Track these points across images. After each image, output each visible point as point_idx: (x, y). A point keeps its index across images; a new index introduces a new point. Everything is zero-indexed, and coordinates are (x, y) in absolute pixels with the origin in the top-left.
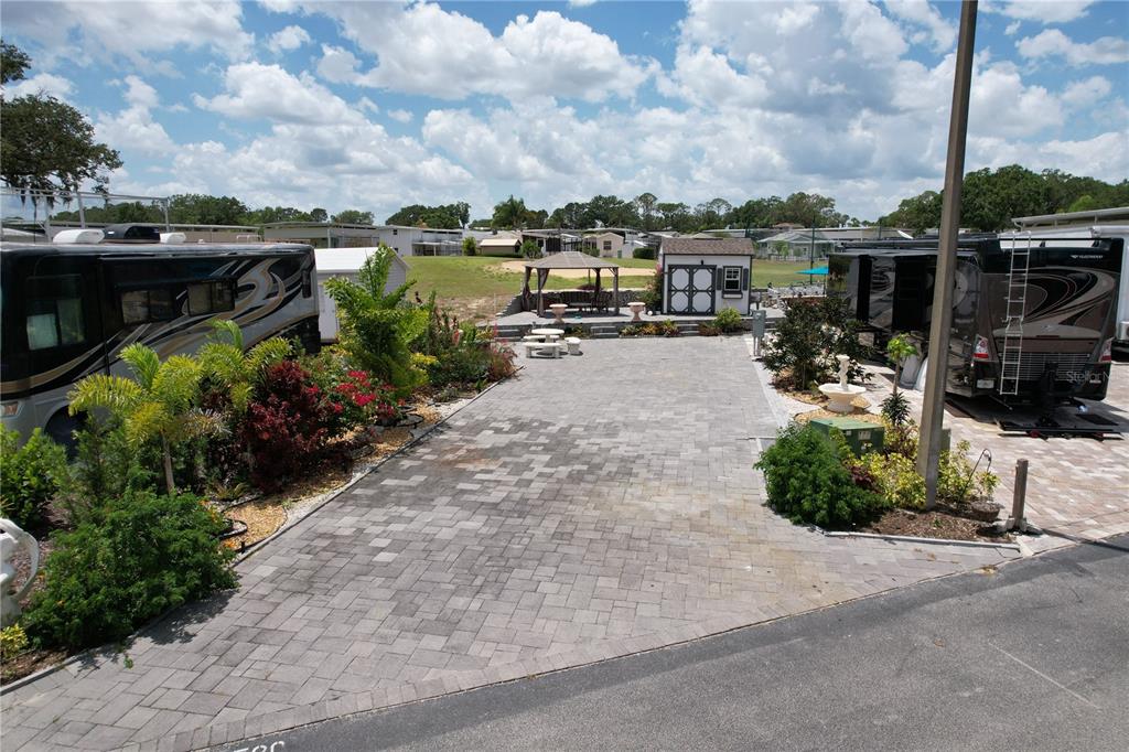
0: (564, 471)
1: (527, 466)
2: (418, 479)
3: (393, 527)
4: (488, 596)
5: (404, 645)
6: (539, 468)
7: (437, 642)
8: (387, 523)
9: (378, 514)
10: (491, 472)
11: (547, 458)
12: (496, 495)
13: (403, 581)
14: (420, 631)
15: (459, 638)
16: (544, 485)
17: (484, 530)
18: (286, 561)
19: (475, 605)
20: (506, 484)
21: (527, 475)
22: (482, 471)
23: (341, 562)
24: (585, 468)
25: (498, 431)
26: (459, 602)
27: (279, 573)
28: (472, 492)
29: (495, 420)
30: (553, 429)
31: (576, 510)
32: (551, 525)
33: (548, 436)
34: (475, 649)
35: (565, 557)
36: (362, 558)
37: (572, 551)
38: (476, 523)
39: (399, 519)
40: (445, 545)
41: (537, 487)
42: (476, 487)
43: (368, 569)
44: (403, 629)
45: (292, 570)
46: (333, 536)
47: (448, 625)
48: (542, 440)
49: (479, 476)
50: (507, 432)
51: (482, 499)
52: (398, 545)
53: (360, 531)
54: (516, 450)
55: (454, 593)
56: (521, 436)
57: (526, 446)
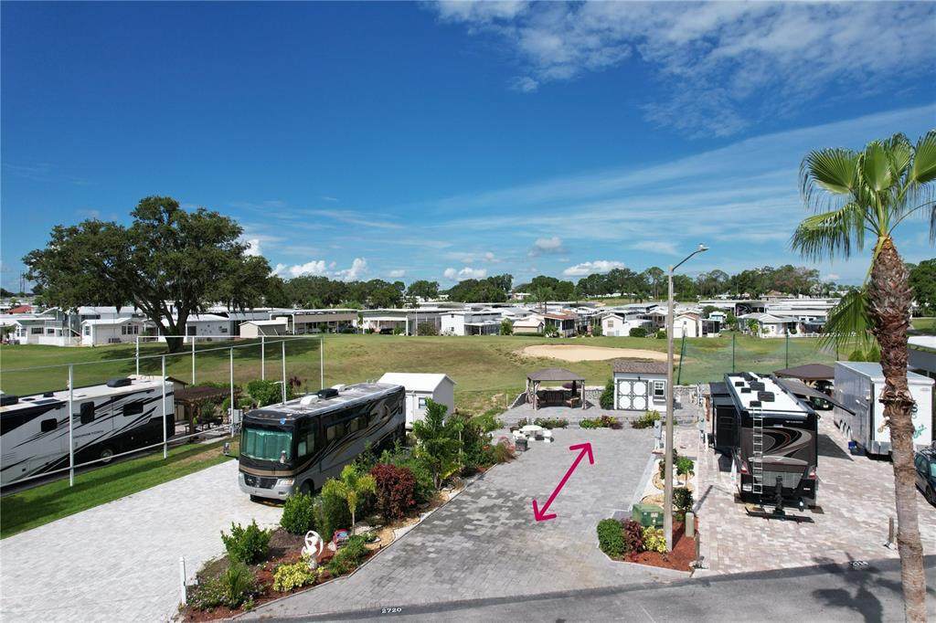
0: (514, 522)
1: (497, 519)
2: (448, 522)
3: (436, 544)
4: (468, 573)
5: (437, 586)
6: (503, 520)
7: (448, 586)
8: (434, 541)
9: (431, 537)
10: (480, 520)
11: (508, 514)
12: (480, 532)
13: (438, 565)
14: (442, 582)
15: (455, 585)
16: (502, 529)
17: (471, 548)
18: (397, 554)
19: (463, 576)
20: (486, 527)
21: (496, 523)
22: (478, 520)
23: (416, 556)
24: (523, 521)
25: (489, 497)
26: (457, 574)
27: (394, 558)
28: (470, 530)
29: (490, 490)
30: (516, 498)
31: (512, 542)
32: (499, 548)
33: (513, 501)
34: (460, 590)
35: (500, 562)
36: (424, 555)
37: (504, 559)
38: (469, 545)
39: (439, 540)
40: (455, 552)
41: (500, 529)
42: (473, 527)
43: (426, 559)
44: (437, 581)
45: (399, 557)
46: (413, 546)
47: (452, 581)
48: (510, 504)
49: (475, 522)
50: (494, 498)
51: (474, 533)
52: (438, 551)
53: (423, 544)
54: (495, 509)
55: (456, 570)
56: (499, 501)
57: (500, 507)
